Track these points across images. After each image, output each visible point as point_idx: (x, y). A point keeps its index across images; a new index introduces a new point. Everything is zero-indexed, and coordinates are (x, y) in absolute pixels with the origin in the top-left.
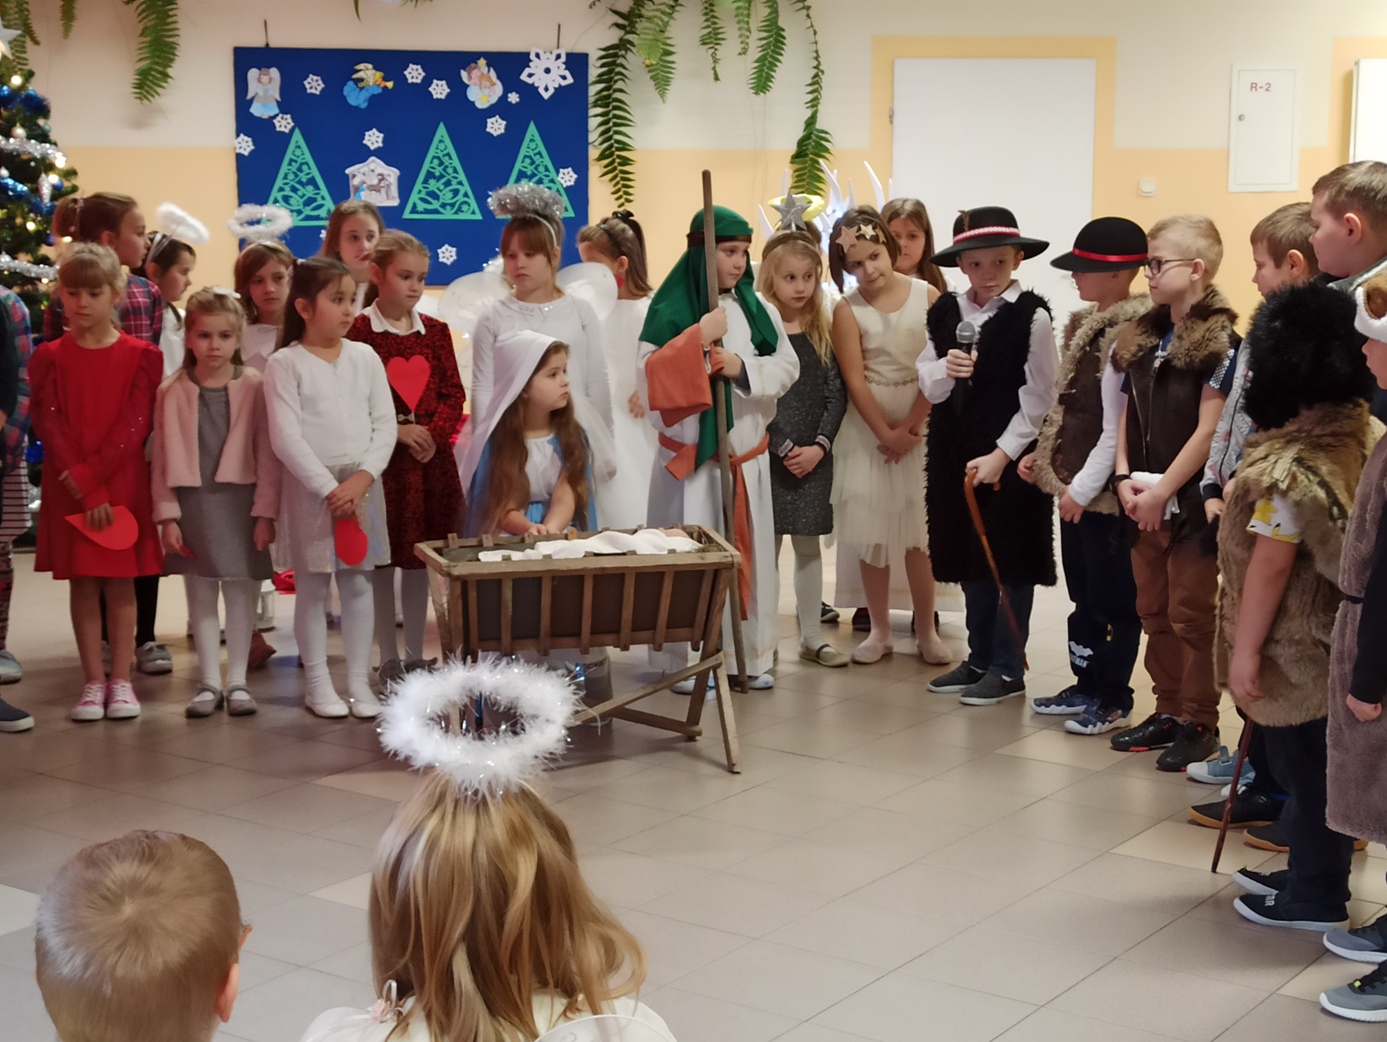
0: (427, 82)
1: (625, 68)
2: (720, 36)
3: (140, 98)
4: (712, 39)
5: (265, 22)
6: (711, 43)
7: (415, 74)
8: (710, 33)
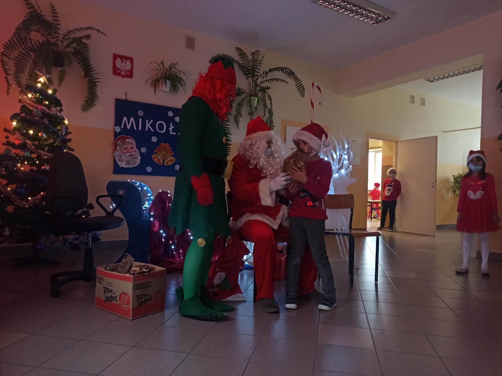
0: (174, 117)
1: (229, 119)
2: (254, 113)
3: (83, 110)
4: (251, 114)
5: (126, 93)
6: (251, 115)
7: (171, 114)
8: (251, 112)
